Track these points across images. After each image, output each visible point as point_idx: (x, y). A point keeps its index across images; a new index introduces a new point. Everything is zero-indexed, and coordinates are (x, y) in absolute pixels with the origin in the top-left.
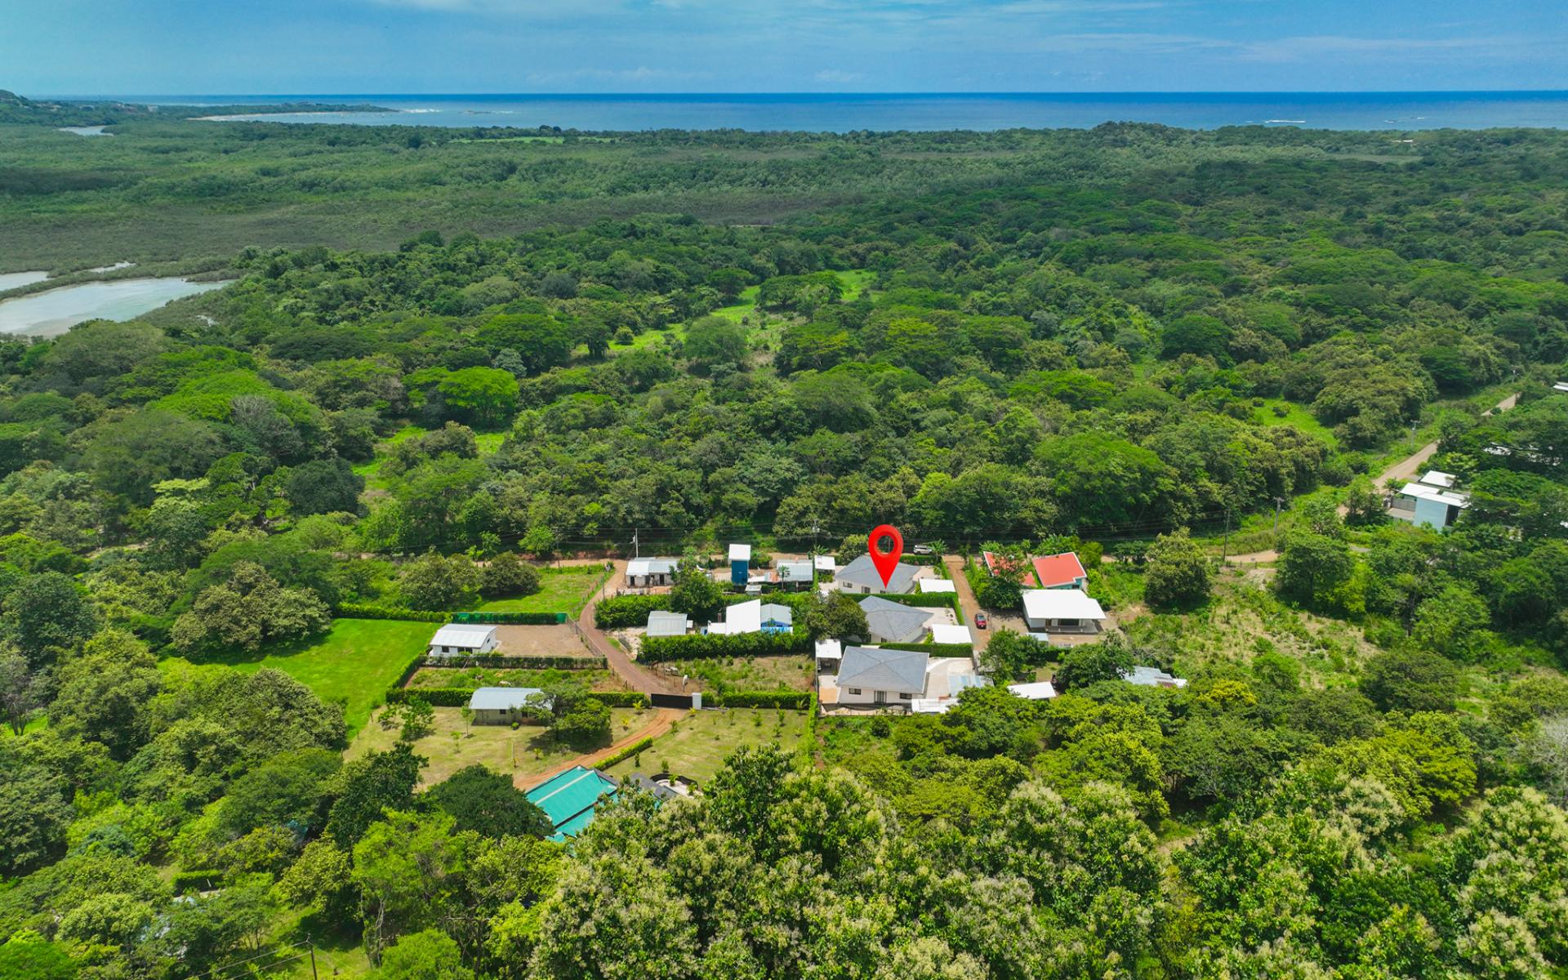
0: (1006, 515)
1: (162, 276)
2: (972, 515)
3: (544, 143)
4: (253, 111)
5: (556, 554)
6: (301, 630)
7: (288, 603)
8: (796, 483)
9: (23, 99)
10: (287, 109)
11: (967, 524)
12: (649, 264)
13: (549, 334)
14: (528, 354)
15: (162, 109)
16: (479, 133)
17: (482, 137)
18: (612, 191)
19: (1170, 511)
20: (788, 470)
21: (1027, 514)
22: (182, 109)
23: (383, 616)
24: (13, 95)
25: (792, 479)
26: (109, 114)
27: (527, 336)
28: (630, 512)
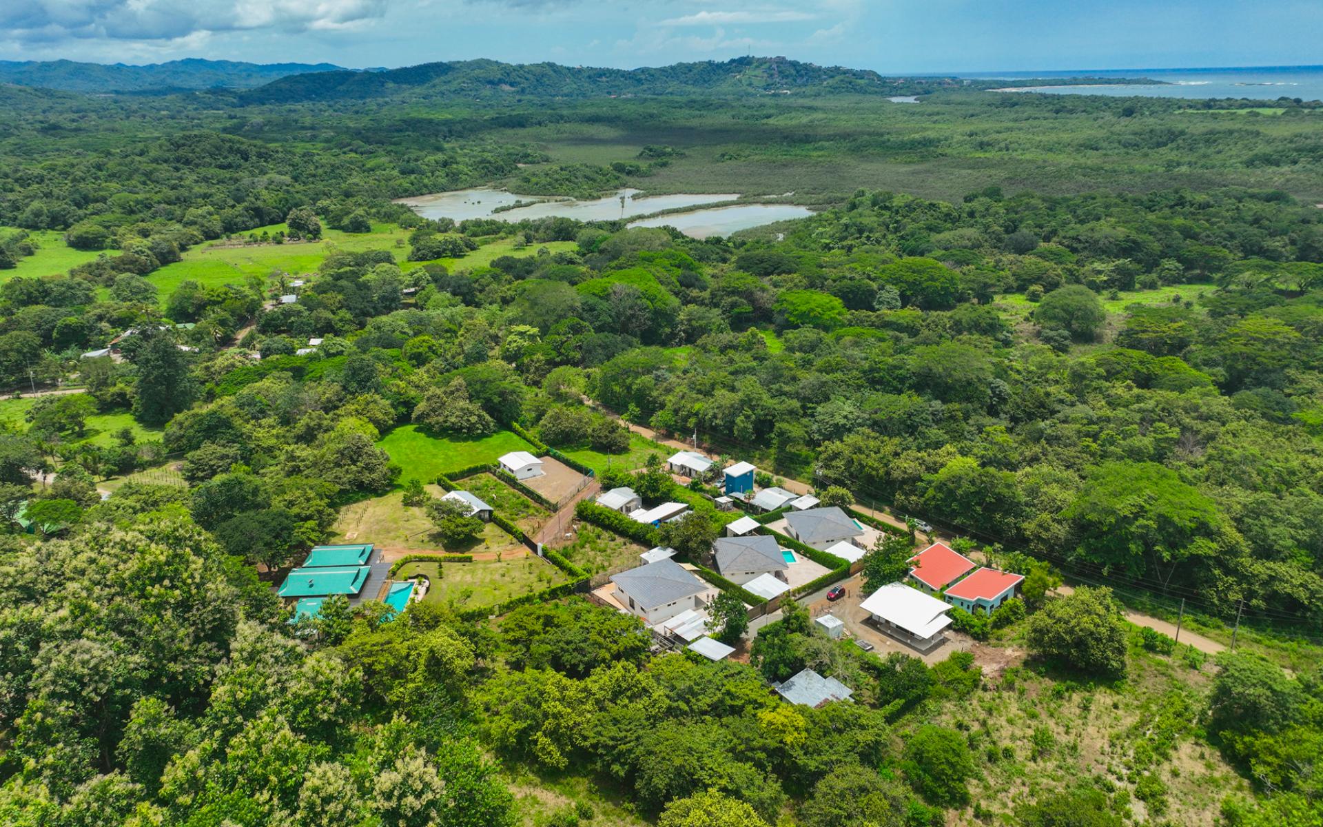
0: (1011, 520)
1: (798, 204)
2: (966, 506)
3: (1257, 114)
4: (1044, 83)
5: (676, 436)
6: (462, 428)
7: (462, 409)
8: (849, 430)
9: (879, 76)
10: (1075, 82)
11: (960, 514)
12: (1121, 232)
13: (932, 279)
14: (908, 293)
15: (974, 82)
16: (1208, 105)
17: (1210, 107)
18: (1250, 163)
19: (1212, 582)
20: (845, 417)
21: (1029, 527)
22: (983, 82)
23: (525, 438)
24: (874, 73)
25: (844, 425)
26: (922, 87)
27: (910, 277)
28: (715, 416)
